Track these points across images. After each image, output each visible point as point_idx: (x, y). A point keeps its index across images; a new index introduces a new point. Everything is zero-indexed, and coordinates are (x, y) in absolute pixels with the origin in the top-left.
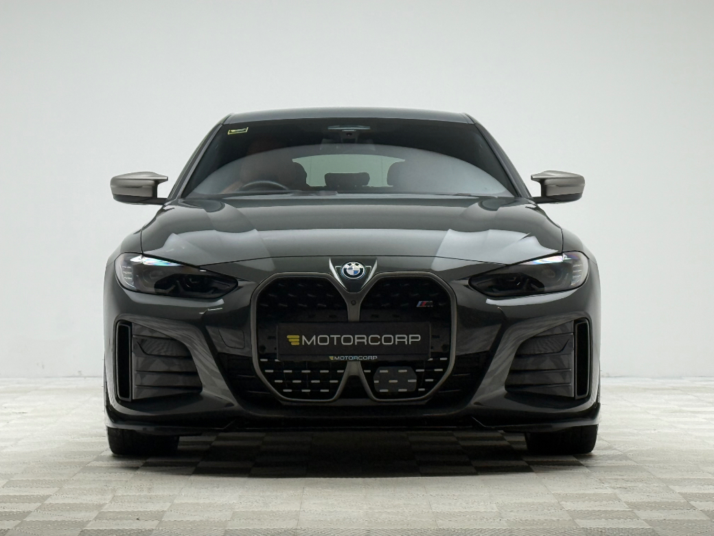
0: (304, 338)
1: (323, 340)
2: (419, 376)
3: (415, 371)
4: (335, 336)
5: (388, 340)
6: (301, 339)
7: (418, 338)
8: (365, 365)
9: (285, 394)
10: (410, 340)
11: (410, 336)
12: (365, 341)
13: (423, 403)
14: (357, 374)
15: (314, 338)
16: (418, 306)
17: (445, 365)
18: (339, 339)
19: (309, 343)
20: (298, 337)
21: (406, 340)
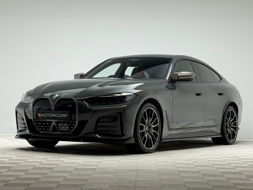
0: (41, 114)
1: (45, 115)
2: (69, 126)
3: (68, 125)
4: (48, 114)
5: (60, 116)
6: (41, 115)
7: (67, 115)
8: (56, 122)
9: (40, 130)
10: (65, 116)
11: (65, 115)
12: (54, 116)
13: (72, 134)
14: (55, 125)
15: (43, 114)
16: (68, 106)
17: (75, 123)
18: (49, 115)
19: (42, 116)
20: (40, 114)
21: (64, 116)
